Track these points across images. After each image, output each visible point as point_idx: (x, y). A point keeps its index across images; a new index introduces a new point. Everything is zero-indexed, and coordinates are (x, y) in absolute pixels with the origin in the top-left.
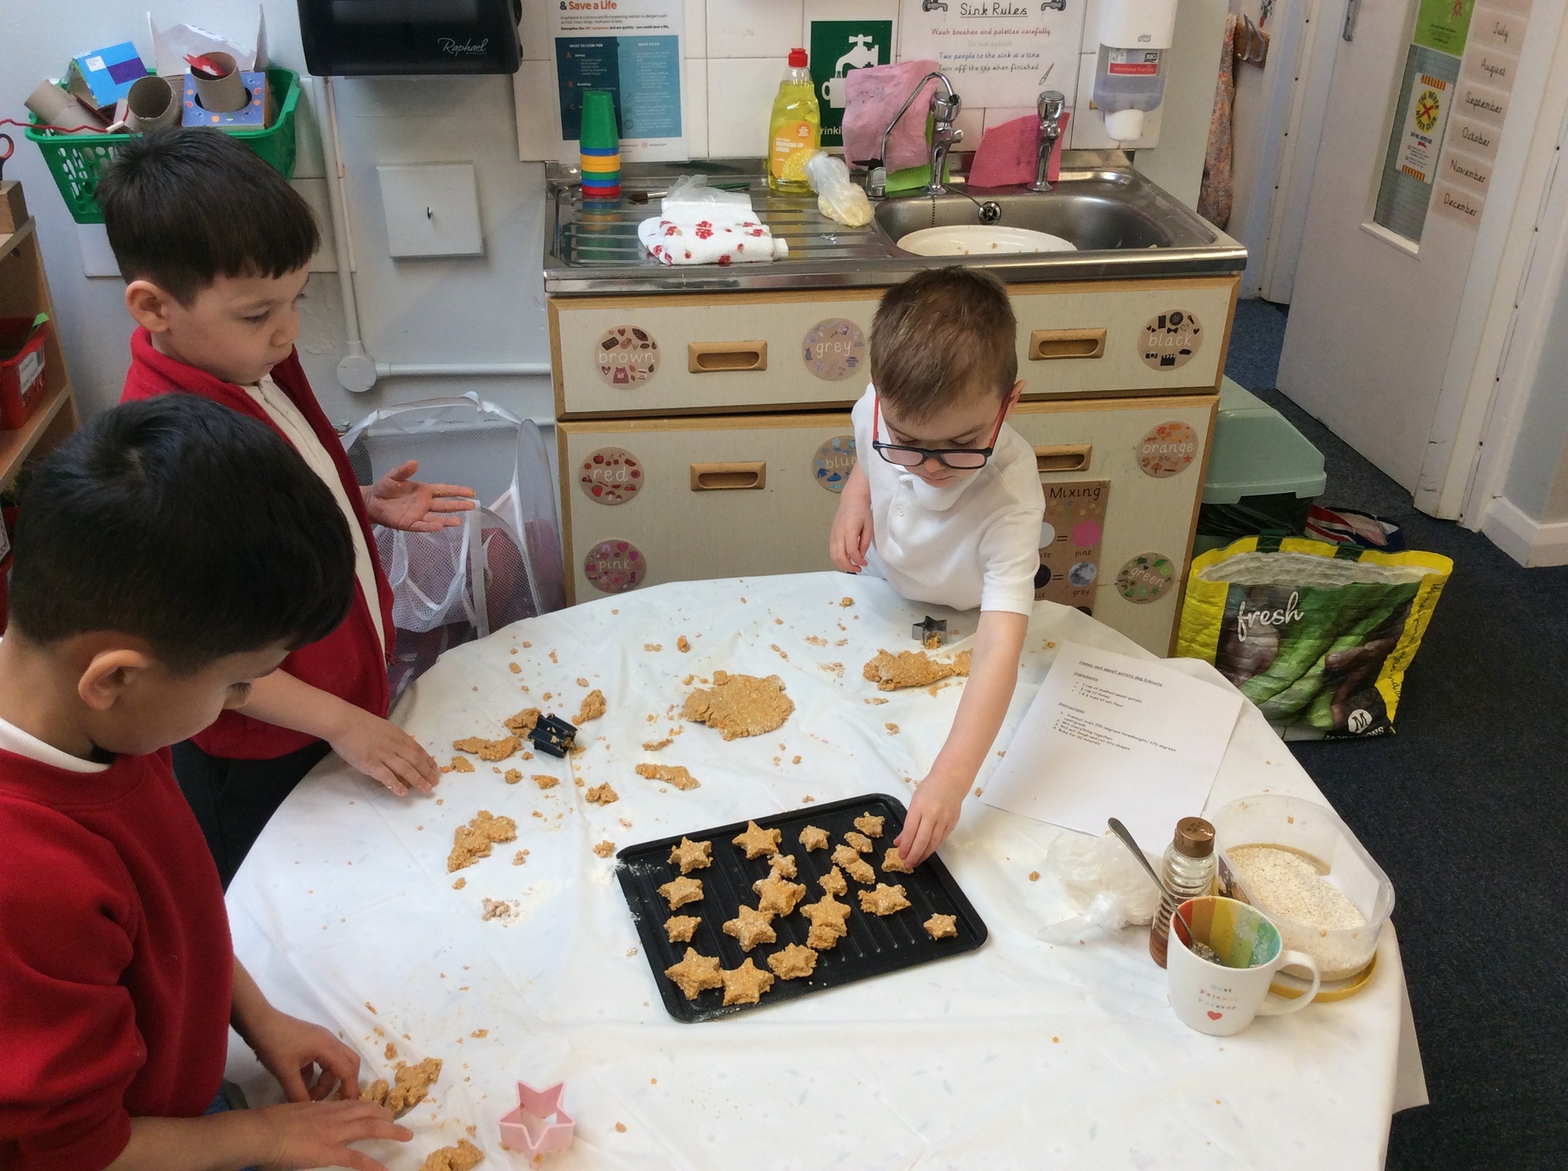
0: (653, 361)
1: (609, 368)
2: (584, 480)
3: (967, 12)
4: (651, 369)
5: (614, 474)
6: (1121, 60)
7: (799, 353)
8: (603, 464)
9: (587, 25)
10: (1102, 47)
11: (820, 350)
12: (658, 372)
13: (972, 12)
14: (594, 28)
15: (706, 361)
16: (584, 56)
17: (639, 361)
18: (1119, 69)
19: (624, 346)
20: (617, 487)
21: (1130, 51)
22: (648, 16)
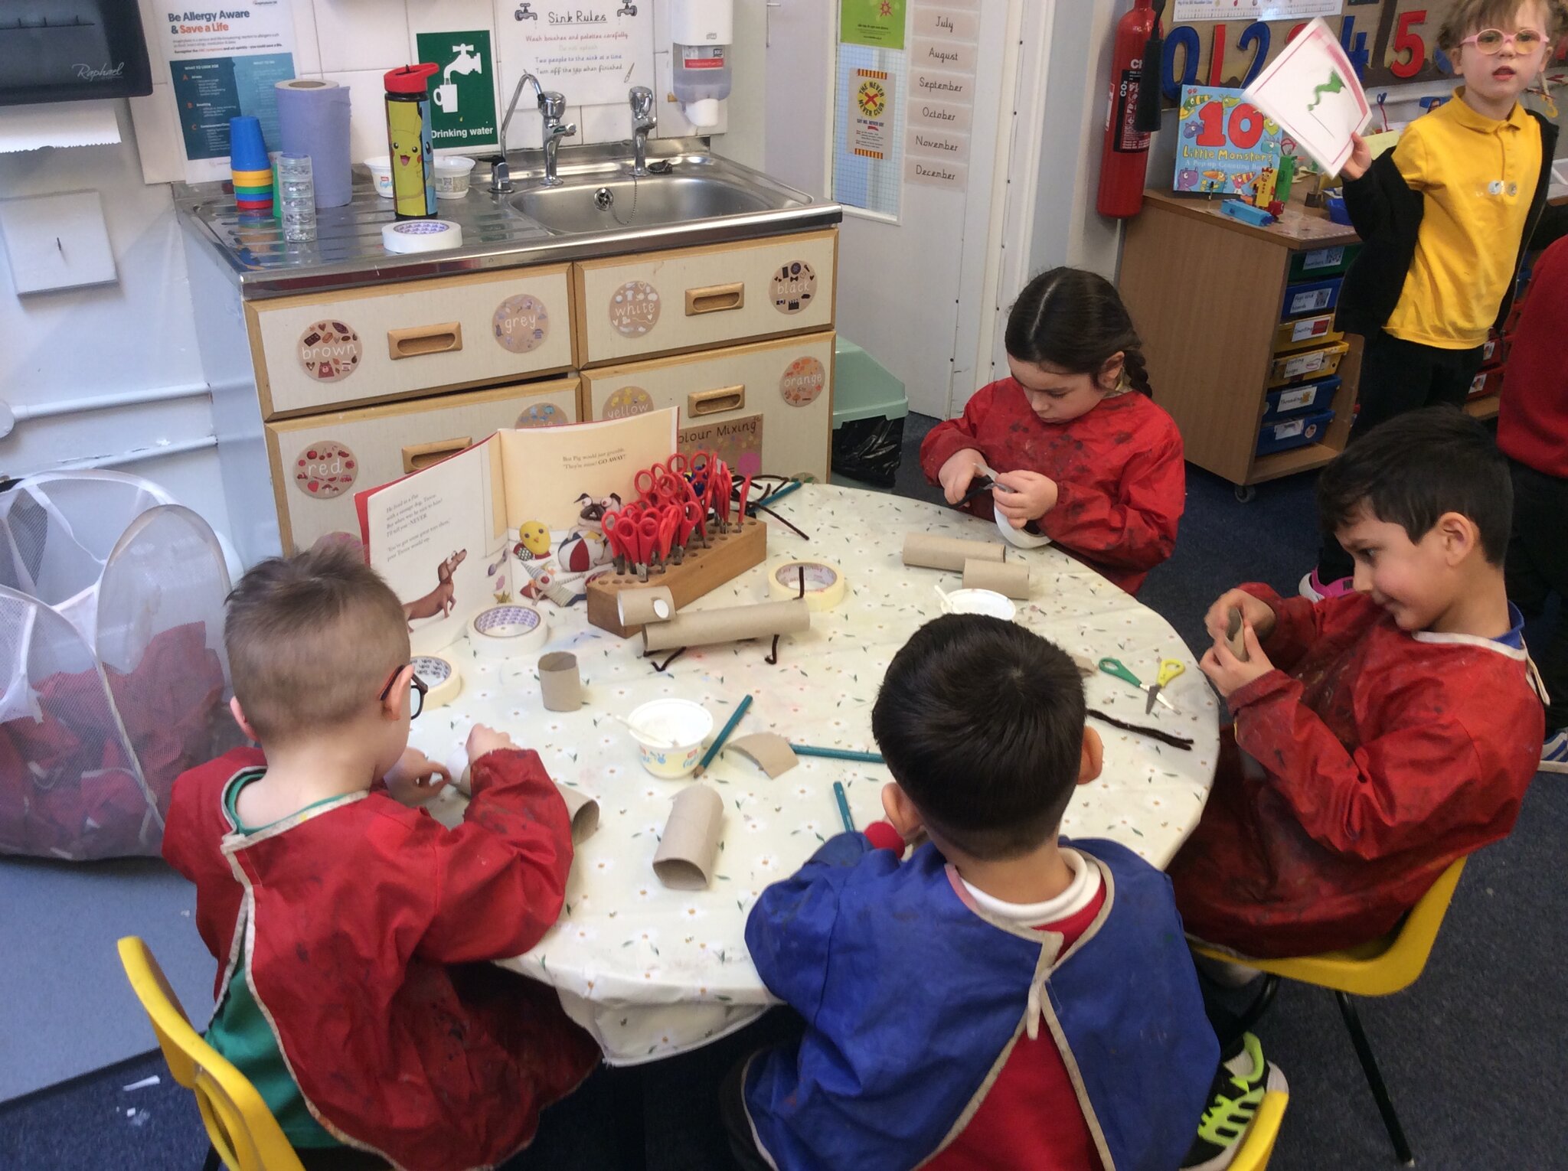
0: (355, 352)
1: (314, 364)
2: (299, 477)
3: (555, 21)
4: (354, 360)
5: (328, 468)
6: (694, 55)
7: (489, 332)
8: (318, 458)
9: (201, 47)
10: (675, 45)
11: (508, 326)
12: (361, 364)
13: (559, 20)
14: (208, 50)
15: (406, 346)
16: (200, 77)
17: (342, 353)
18: (694, 64)
19: (326, 341)
20: (332, 480)
21: (700, 47)
22: (260, 36)
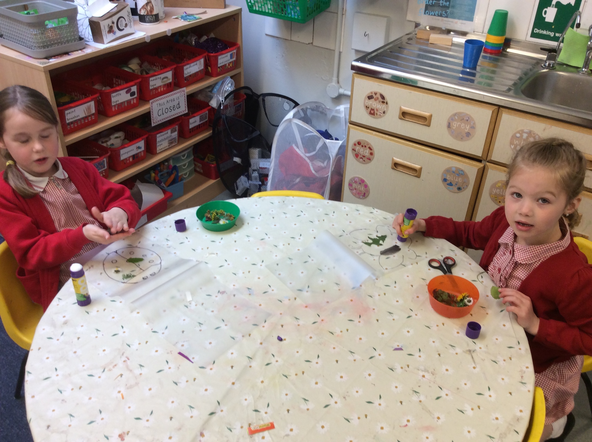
0: (385, 109)
1: (369, 107)
2: (353, 149)
4: (384, 112)
5: (364, 151)
7: (445, 124)
8: (361, 146)
11: (455, 125)
12: (387, 115)
15: (405, 115)
17: (380, 108)
19: (375, 100)
20: (364, 156)
